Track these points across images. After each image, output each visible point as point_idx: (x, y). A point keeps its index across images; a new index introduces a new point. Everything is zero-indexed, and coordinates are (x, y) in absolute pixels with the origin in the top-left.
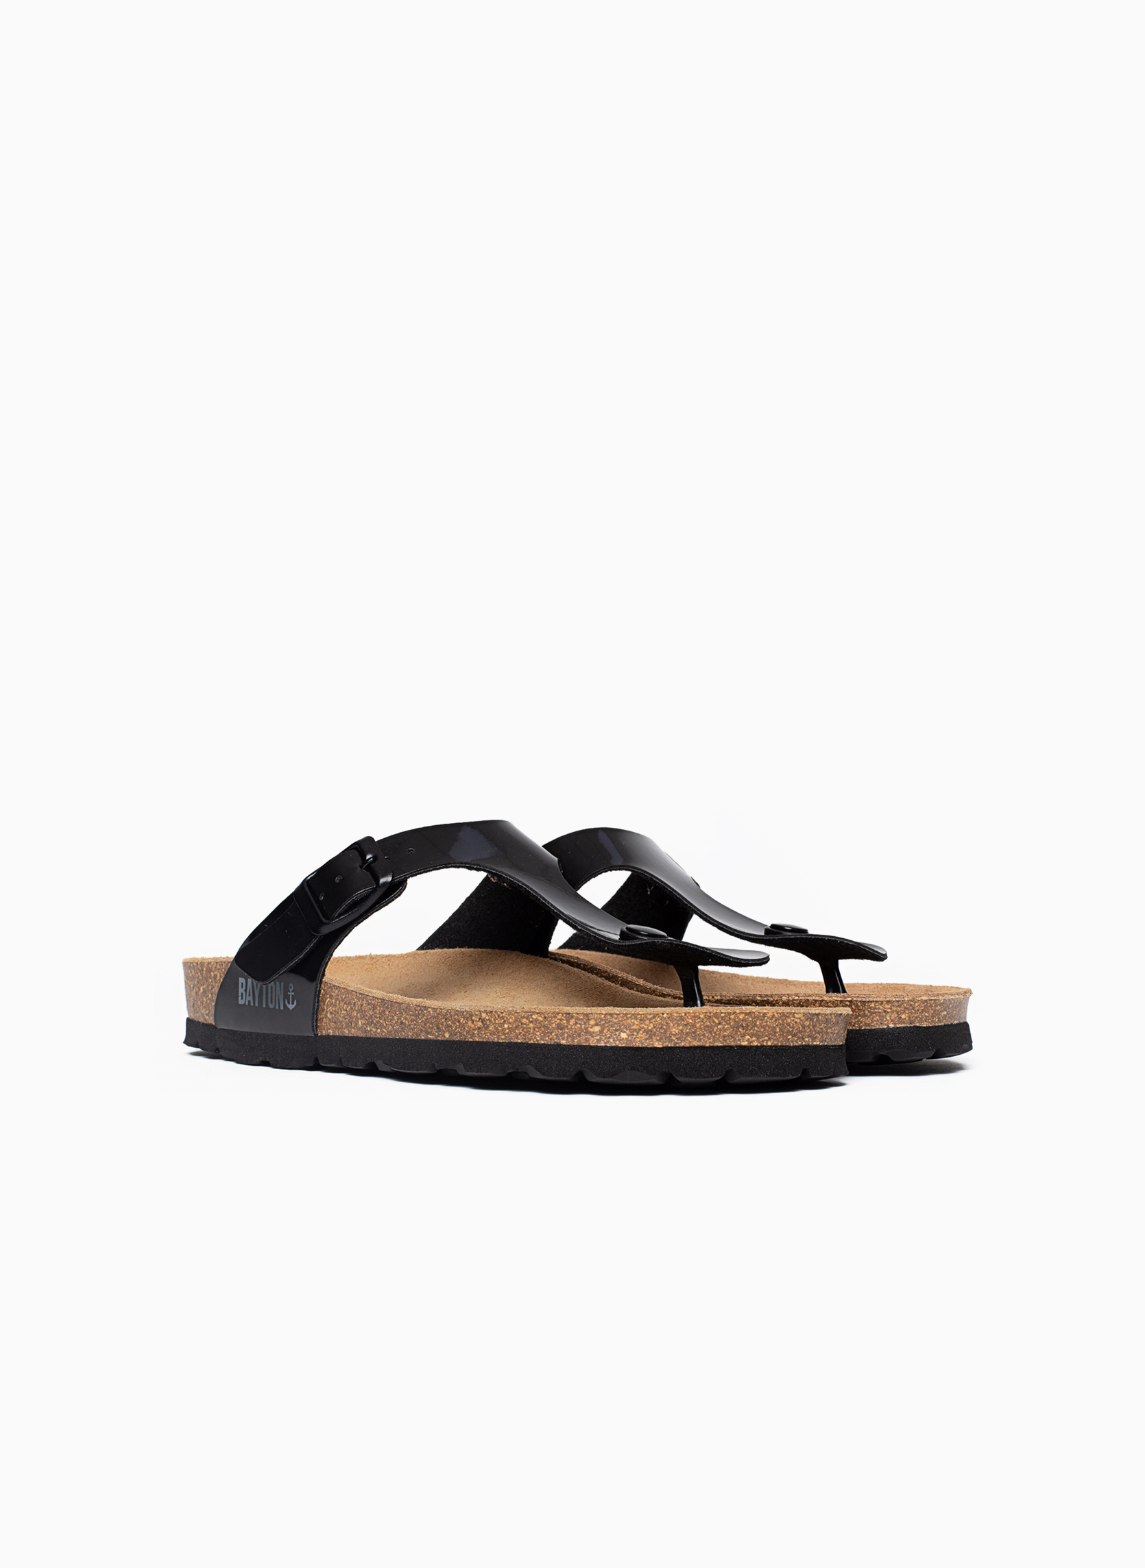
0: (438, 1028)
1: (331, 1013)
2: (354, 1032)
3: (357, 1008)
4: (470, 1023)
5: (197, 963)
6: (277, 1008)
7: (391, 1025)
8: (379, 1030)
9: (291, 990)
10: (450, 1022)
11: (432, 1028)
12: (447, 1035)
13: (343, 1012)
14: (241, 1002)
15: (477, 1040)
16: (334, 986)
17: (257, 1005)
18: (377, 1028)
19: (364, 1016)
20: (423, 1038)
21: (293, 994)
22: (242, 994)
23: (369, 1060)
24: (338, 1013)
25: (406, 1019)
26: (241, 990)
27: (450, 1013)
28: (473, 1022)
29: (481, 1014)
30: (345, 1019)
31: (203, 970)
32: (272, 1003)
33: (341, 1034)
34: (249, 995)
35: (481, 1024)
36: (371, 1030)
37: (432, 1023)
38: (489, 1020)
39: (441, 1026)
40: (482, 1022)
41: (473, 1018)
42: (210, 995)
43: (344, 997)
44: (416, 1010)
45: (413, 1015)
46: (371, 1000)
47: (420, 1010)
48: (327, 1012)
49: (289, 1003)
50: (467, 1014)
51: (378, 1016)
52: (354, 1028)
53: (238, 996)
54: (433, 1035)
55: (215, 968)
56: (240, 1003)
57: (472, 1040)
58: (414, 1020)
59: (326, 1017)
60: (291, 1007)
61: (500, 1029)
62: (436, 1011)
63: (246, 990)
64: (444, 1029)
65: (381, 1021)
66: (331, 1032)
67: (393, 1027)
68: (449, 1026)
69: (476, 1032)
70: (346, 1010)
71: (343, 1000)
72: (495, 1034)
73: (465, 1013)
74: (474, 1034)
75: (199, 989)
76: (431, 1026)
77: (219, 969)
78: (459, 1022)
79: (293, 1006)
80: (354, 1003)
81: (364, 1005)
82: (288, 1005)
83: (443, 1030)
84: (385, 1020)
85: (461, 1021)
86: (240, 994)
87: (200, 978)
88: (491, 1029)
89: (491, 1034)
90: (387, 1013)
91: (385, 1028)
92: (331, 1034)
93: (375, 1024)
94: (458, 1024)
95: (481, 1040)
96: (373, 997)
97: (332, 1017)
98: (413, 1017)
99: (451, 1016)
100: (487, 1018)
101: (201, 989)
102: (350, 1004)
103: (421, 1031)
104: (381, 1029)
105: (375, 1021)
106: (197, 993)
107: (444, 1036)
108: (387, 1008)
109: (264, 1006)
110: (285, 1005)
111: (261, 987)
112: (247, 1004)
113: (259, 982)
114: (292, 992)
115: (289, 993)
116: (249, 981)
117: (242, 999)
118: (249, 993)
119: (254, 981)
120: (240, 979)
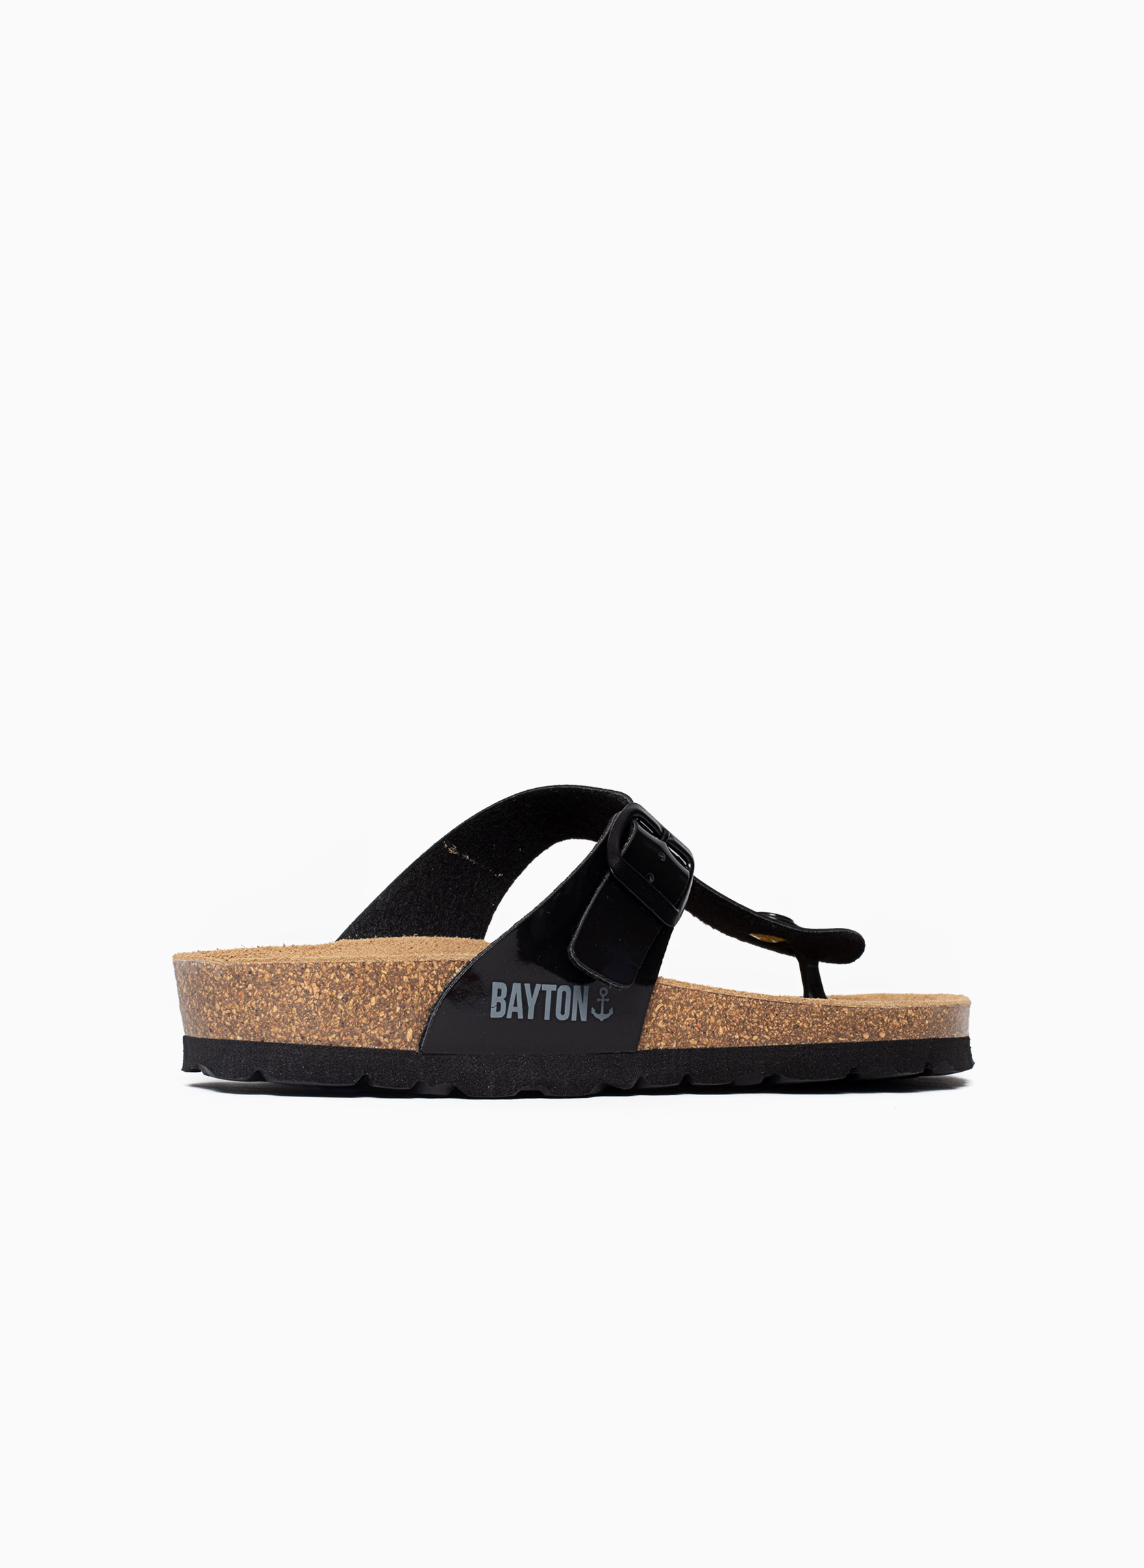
0: (854, 1029)
1: (665, 1021)
2: (707, 1042)
3: (716, 1013)
4: (895, 1021)
5: (364, 965)
6: (574, 1019)
7: (778, 1030)
8: (755, 1038)
9: (603, 996)
10: (871, 1022)
11: (846, 1030)
12: (866, 1036)
13: (688, 1019)
14: (494, 1014)
15: (901, 1039)
16: (675, 988)
17: (531, 1016)
18: (753, 1035)
19: (728, 1022)
20: (830, 1041)
21: (608, 1000)
22: (499, 1005)
24: (678, 1020)
25: (805, 1021)
26: (495, 999)
27: (872, 1012)
28: (898, 1019)
29: (907, 1011)
30: (693, 1027)
31: (378, 974)
32: (563, 1014)
33: (682, 1047)
34: (515, 1005)
35: (906, 1021)
36: (740, 1038)
37: (845, 1024)
38: (914, 1017)
39: (859, 1027)
40: (907, 1019)
41: (899, 1016)
42: (398, 1009)
43: (691, 1001)
44: (822, 1011)
45: (818, 1017)
46: (744, 1003)
47: (830, 1010)
48: (657, 1021)
49: (598, 1012)
50: (892, 1012)
51: (756, 1020)
52: (709, 1037)
53: (489, 1008)
54: (846, 1037)
55: (413, 970)
56: (492, 1016)
57: (895, 1039)
58: (817, 1023)
59: (654, 1026)
60: (602, 1017)
61: (923, 1025)
62: (853, 1011)
63: (507, 999)
64: (863, 1029)
65: (761, 1027)
66: (662, 1045)
67: (781, 1032)
68: (869, 1026)
69: (901, 1030)
70: (695, 1016)
71: (688, 1004)
72: (918, 1032)
73: (891, 1011)
74: (898, 1032)
75: (367, 1001)
76: (845, 1027)
77: (422, 972)
78: (882, 1020)
79: (607, 1016)
80: (712, 1009)
81: (731, 1009)
82: (596, 1015)
83: (861, 1031)
84: (767, 1024)
85: (885, 1020)
86: (494, 1004)
87: (372, 984)
88: (915, 1026)
89: (915, 1032)
90: (773, 1017)
91: (767, 1034)
92: (661, 1048)
93: (748, 1031)
94: (881, 1023)
95: (905, 1038)
96: (750, 999)
97: (666, 1027)
98: (818, 1020)
99: (873, 1015)
100: (913, 1015)
101: (373, 1000)
102: (702, 1007)
103: (829, 1034)
104: (759, 1036)
105: (748, 1027)
106: (357, 1006)
107: (863, 1038)
108: (773, 1011)
109: (547, 1017)
110: (589, 1014)
111: (542, 994)
112: (509, 1016)
113: (538, 987)
114: (605, 998)
115: (598, 1000)
116: (516, 987)
117: (498, 1010)
118: (516, 1001)
119: (527, 986)
120: (494, 983)
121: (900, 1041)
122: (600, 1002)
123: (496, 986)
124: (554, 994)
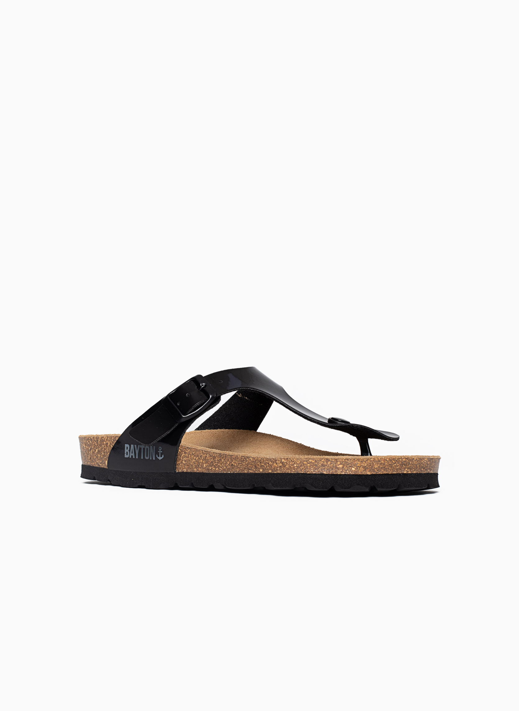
0: (256, 467)
1: (185, 461)
2: (200, 470)
3: (202, 458)
4: (275, 464)
5: (94, 438)
6: (151, 459)
7: (225, 466)
8: (217, 469)
9: (160, 450)
10: (263, 464)
11: (252, 467)
12: (261, 470)
13: (194, 460)
14: (126, 456)
15: (279, 472)
16: (188, 447)
17: (137, 457)
18: (216, 468)
19: (207, 462)
20: (246, 472)
21: (162, 452)
22: (127, 452)
23: (211, 483)
24: (190, 461)
25: (235, 463)
26: (126, 451)
27: (263, 460)
28: (277, 464)
29: (281, 460)
30: (195, 464)
31: (98, 441)
32: (147, 456)
33: (192, 471)
34: (132, 453)
35: (281, 464)
36: (212, 469)
37: (251, 465)
38: (286, 462)
39: (257, 466)
40: (282, 463)
41: (277, 462)
42: (103, 453)
43: (194, 453)
44: (241, 458)
45: (240, 461)
46: (212, 454)
47: (244, 458)
48: (182, 460)
49: (159, 456)
50: (273, 460)
51: (217, 462)
52: (200, 468)
53: (124, 454)
54: (252, 470)
55: (107, 439)
56: (125, 457)
57: (276, 472)
58: (240, 463)
59: (182, 463)
60: (160, 458)
61: (292, 467)
62: (254, 459)
63: (130, 451)
64: (259, 467)
65: (219, 464)
66: (185, 470)
67: (226, 467)
68: (262, 466)
69: (279, 468)
70: (195, 459)
71: (193, 454)
72: (289, 469)
73: (272, 460)
74: (277, 469)
75: (95, 451)
76: (251, 466)
77: (109, 440)
78: (268, 464)
79: (162, 458)
80: (201, 456)
81: (208, 457)
82: (158, 457)
83: (258, 468)
84: (221, 463)
85: (270, 463)
86: (126, 452)
87: (96, 444)
88: (287, 467)
89: (287, 469)
90: (223, 460)
91: (221, 468)
92: (185, 471)
93: (214, 466)
94: (268, 465)
95: (281, 472)
96: (214, 453)
97: (186, 463)
98: (240, 462)
99: (264, 461)
100: (285, 462)
101: (97, 450)
102: (198, 456)
103: (245, 468)
104: (218, 468)
105: (214, 465)
106: (93, 452)
107: (259, 471)
108: (223, 458)
109: (142, 458)
110: (156, 457)
111: (140, 449)
112: (130, 457)
113: (139, 446)
114: (161, 451)
115: (158, 452)
116: (132, 446)
117: (127, 455)
118: (132, 451)
119: (135, 446)
120: (125, 445)
121: (278, 473)
122: (159, 452)
123: (126, 445)
124: (144, 449)
